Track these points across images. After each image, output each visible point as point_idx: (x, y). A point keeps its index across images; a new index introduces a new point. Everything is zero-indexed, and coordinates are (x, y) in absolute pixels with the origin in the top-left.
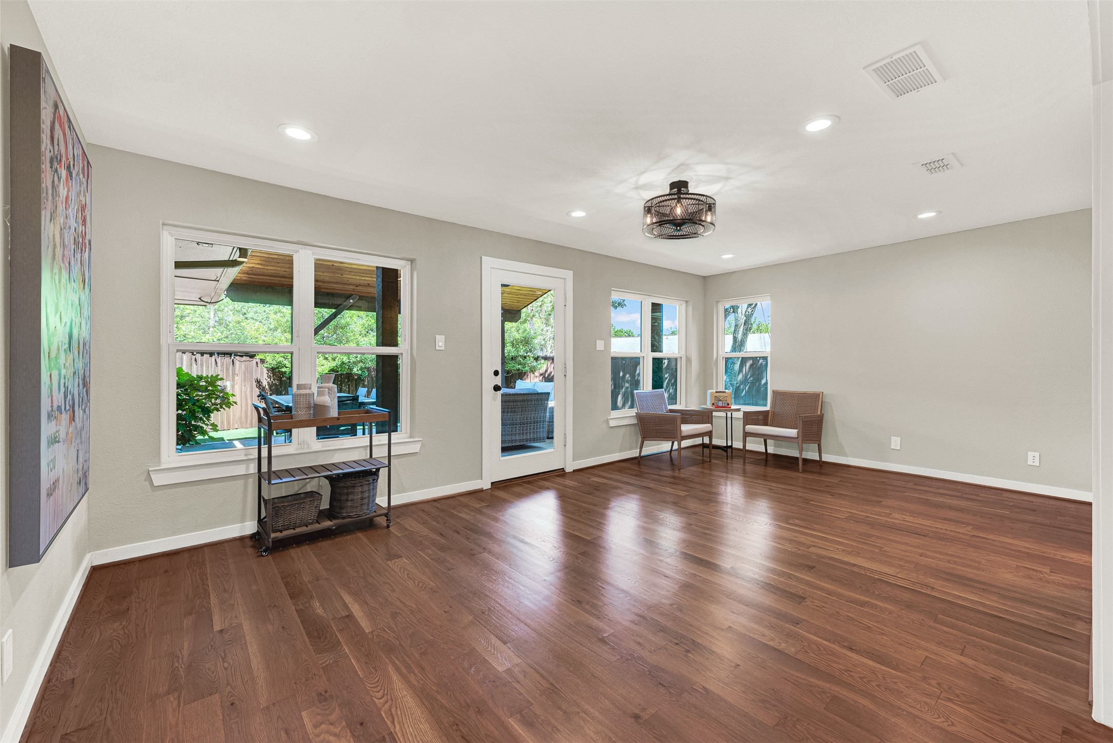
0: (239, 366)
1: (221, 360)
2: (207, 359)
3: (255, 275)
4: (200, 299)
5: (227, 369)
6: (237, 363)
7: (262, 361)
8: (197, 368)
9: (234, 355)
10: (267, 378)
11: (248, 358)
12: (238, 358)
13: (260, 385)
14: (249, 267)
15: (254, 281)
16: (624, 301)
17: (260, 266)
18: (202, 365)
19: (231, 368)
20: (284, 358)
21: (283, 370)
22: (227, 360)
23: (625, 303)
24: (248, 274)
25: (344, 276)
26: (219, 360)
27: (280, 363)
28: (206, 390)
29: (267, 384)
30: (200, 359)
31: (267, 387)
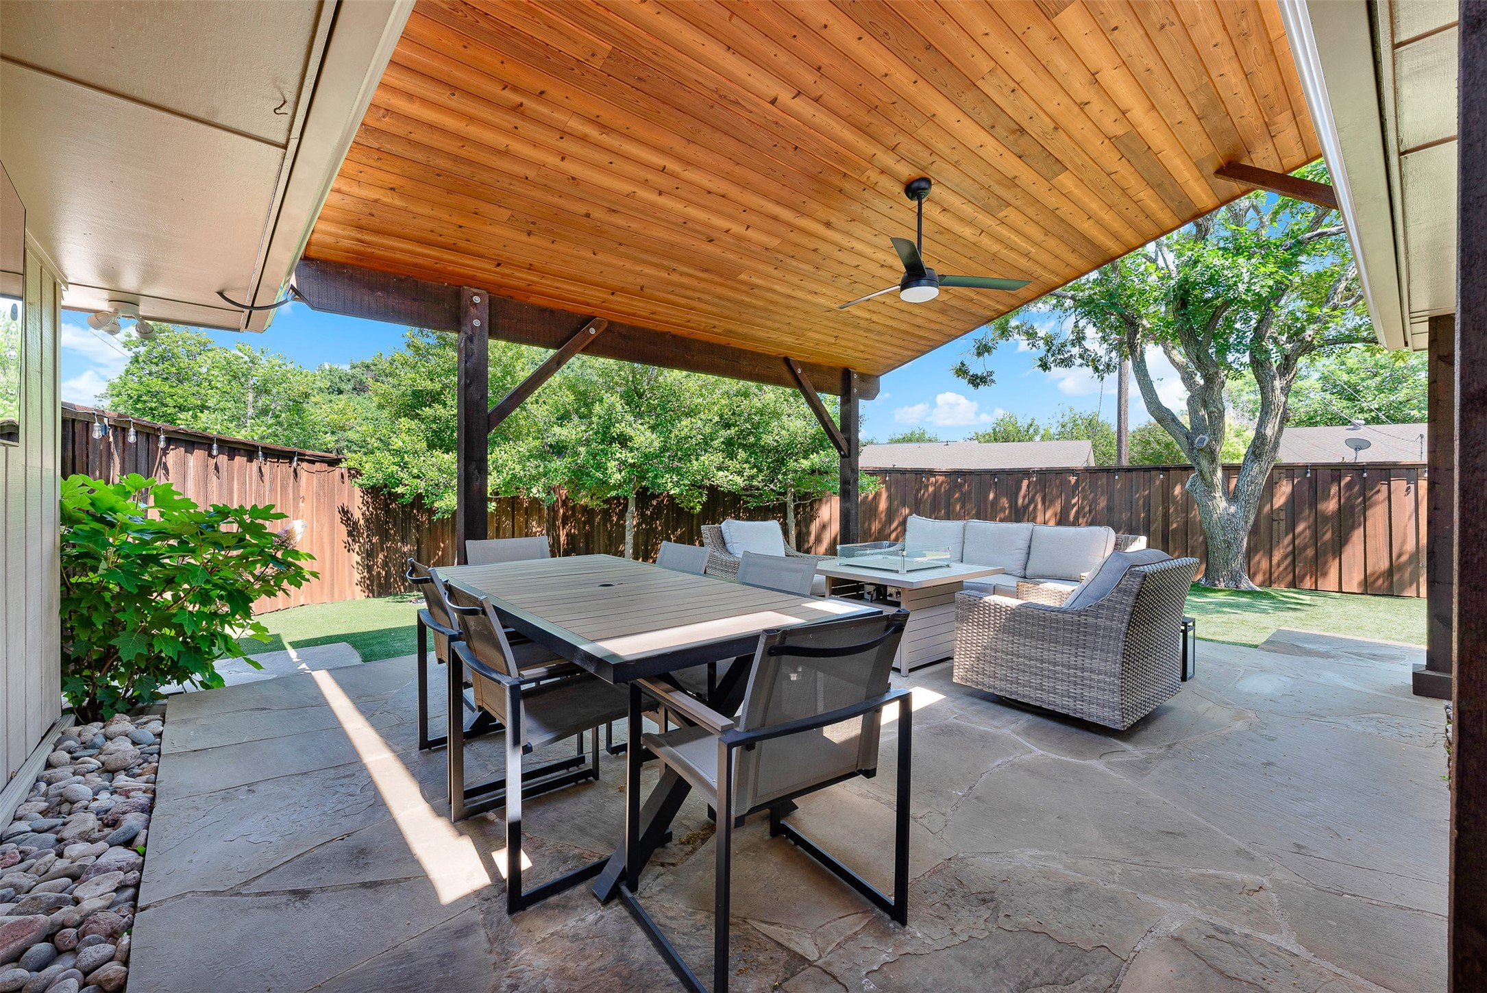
0: (307, 480)
1: (271, 469)
2: (241, 466)
3: (378, 232)
4: (221, 294)
5: (284, 488)
6: (303, 475)
7: (355, 473)
8: (221, 485)
9: (299, 460)
10: (361, 506)
11: (324, 466)
12: (305, 465)
13: (349, 519)
14: (365, 201)
15: (372, 257)
16: (991, 373)
17: (398, 202)
18: (231, 480)
19: (291, 484)
20: (400, 466)
21: (400, 490)
22: (283, 469)
23: (993, 377)
24: (360, 228)
25: (599, 257)
26: (266, 469)
27: (392, 475)
28: (240, 542)
29: (361, 517)
30: (225, 466)
31: (362, 522)
